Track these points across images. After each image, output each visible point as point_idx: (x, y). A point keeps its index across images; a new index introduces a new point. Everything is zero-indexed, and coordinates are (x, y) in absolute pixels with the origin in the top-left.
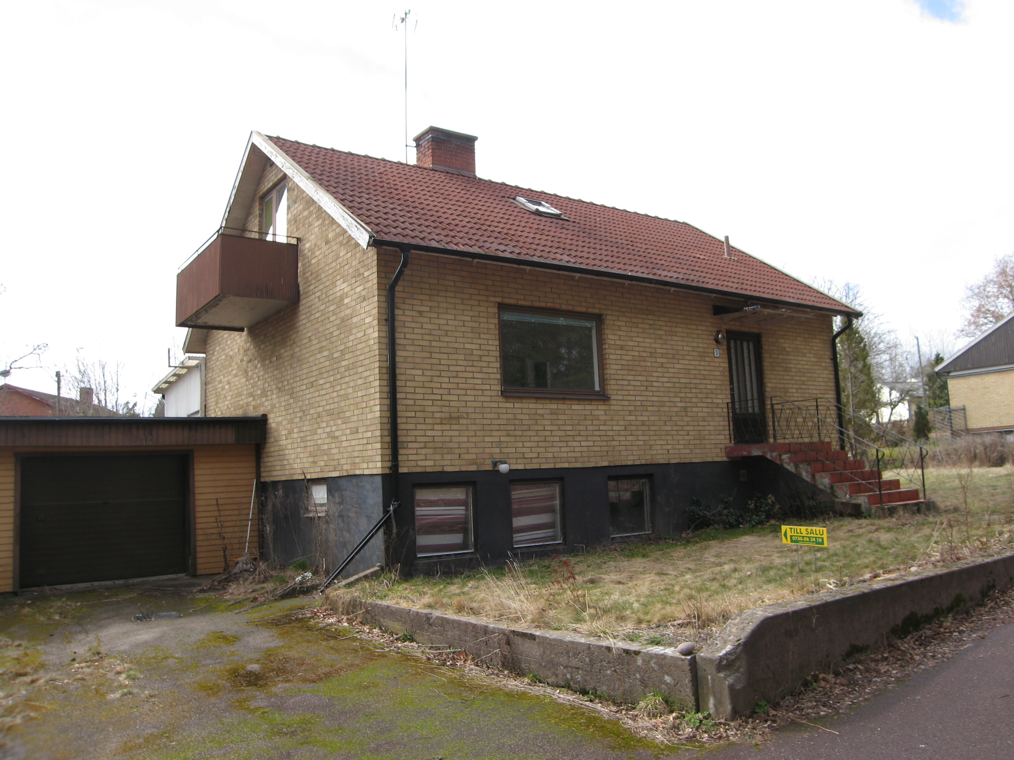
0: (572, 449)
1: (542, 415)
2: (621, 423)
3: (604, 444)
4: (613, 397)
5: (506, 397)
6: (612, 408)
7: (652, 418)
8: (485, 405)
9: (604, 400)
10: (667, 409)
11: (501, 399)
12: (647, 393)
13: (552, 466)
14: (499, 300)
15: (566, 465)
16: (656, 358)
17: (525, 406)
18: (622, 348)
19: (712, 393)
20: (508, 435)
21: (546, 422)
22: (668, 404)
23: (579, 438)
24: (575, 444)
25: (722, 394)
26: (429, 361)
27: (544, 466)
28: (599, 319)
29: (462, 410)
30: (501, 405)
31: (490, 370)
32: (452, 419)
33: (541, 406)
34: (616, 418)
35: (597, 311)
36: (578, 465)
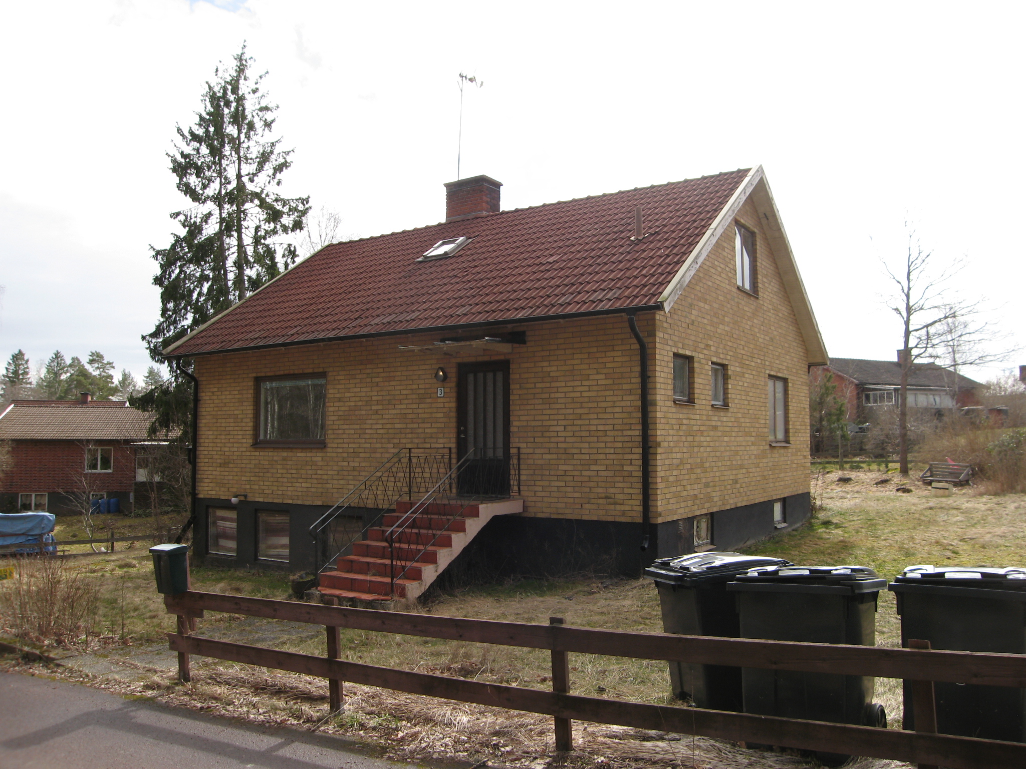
0: (295, 489)
1: (276, 461)
2: (335, 468)
3: (320, 486)
4: (329, 445)
5: (255, 448)
6: (328, 454)
7: (363, 464)
8: (244, 453)
9: (322, 449)
10: (378, 455)
11: (252, 449)
12: (360, 441)
13: (281, 501)
14: (254, 375)
15: (290, 502)
16: (371, 406)
17: (266, 454)
18: (340, 400)
19: (432, 437)
20: (255, 476)
21: (279, 467)
22: (380, 450)
23: (300, 480)
24: (298, 485)
25: (444, 438)
26: (215, 425)
27: (275, 501)
28: (323, 375)
29: (231, 457)
30: (253, 453)
31: (247, 428)
32: (225, 464)
33: (276, 454)
34: (331, 464)
35: (321, 370)
36: (300, 502)
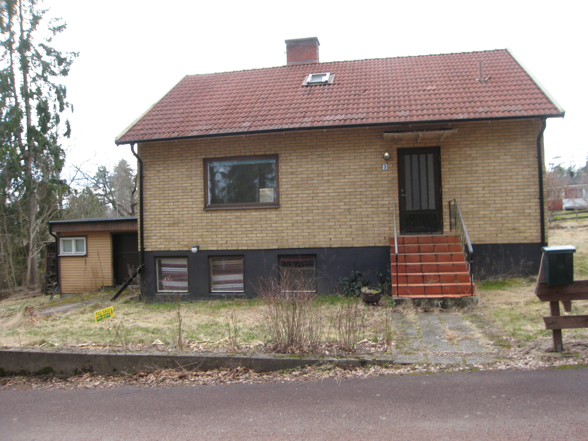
0: (250, 238)
1: (230, 219)
2: (290, 222)
3: (275, 235)
4: (283, 206)
5: (207, 211)
6: (282, 212)
7: (317, 218)
8: (194, 215)
9: (276, 208)
10: (330, 211)
11: (203, 212)
12: (313, 201)
13: (235, 248)
14: (204, 157)
15: (246, 248)
16: (323, 177)
17: (219, 214)
18: (292, 173)
19: (378, 197)
20: (207, 231)
21: (232, 223)
22: (332, 207)
23: (255, 232)
24: (252, 235)
25: (388, 197)
26: (163, 195)
27: (229, 248)
28: (276, 156)
29: (180, 219)
30: (203, 215)
31: (197, 197)
32: (175, 224)
33: (229, 214)
34: (286, 219)
35: (273, 153)
36: (254, 248)
